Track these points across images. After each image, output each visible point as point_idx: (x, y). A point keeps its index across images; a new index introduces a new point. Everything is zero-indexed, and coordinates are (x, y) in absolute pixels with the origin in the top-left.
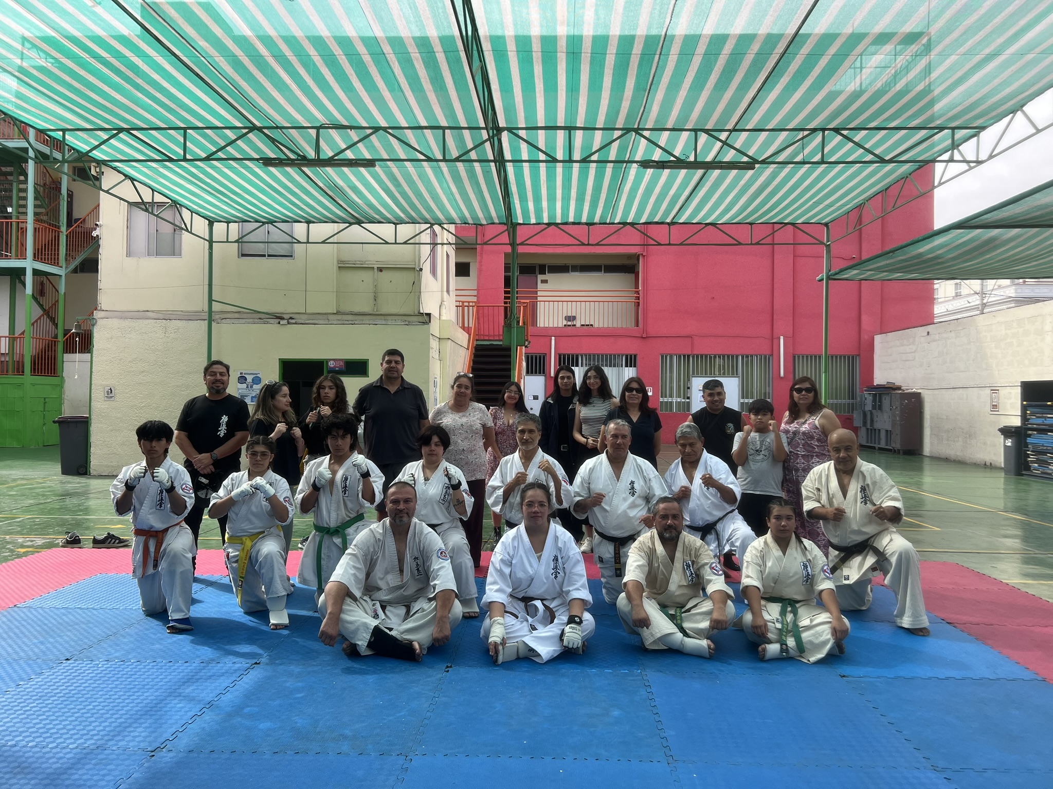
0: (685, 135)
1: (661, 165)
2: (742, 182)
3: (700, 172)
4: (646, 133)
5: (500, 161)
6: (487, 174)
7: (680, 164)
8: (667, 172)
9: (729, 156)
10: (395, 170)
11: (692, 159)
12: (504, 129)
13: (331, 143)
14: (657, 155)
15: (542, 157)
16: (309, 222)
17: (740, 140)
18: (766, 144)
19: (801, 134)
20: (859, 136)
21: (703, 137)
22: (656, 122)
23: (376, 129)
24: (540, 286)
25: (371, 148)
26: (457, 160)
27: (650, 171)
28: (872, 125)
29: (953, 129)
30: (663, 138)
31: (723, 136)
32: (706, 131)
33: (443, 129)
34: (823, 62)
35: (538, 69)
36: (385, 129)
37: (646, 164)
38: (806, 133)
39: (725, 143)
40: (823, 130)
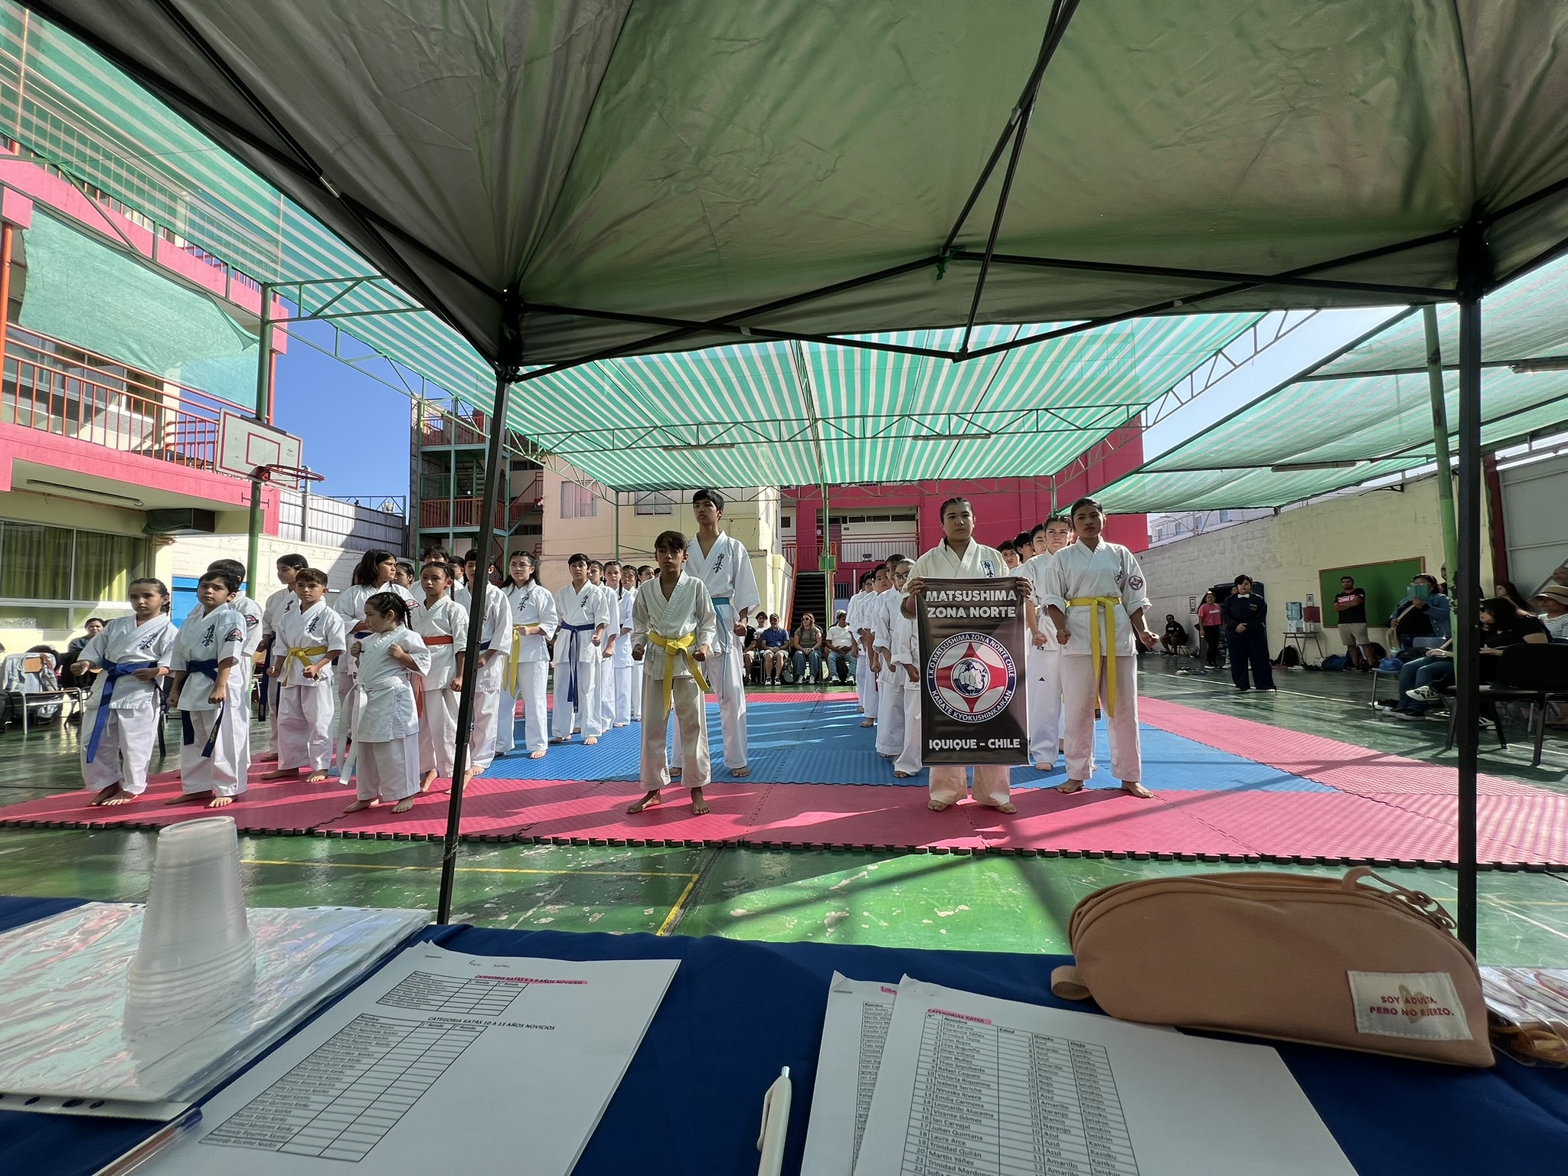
0: (942, 417)
1: (927, 438)
2: (986, 448)
3: (956, 441)
4: (915, 418)
5: (817, 440)
6: (808, 450)
7: (939, 436)
8: (931, 442)
9: (974, 430)
10: (745, 451)
11: (947, 433)
12: (819, 419)
13: (706, 435)
14: (924, 432)
15: (845, 436)
16: (683, 489)
17: (980, 419)
18: (999, 421)
19: (1022, 413)
20: (1063, 413)
21: (954, 419)
22: (922, 409)
23: (736, 423)
24: (843, 532)
25: (731, 436)
26: (789, 440)
27: (920, 442)
28: (1071, 405)
29: (1128, 405)
30: (927, 421)
31: (968, 417)
32: (956, 414)
33: (780, 421)
34: (1028, 368)
35: (842, 380)
36: (741, 423)
37: (916, 438)
38: (1026, 412)
39: (969, 422)
40: (1037, 410)
